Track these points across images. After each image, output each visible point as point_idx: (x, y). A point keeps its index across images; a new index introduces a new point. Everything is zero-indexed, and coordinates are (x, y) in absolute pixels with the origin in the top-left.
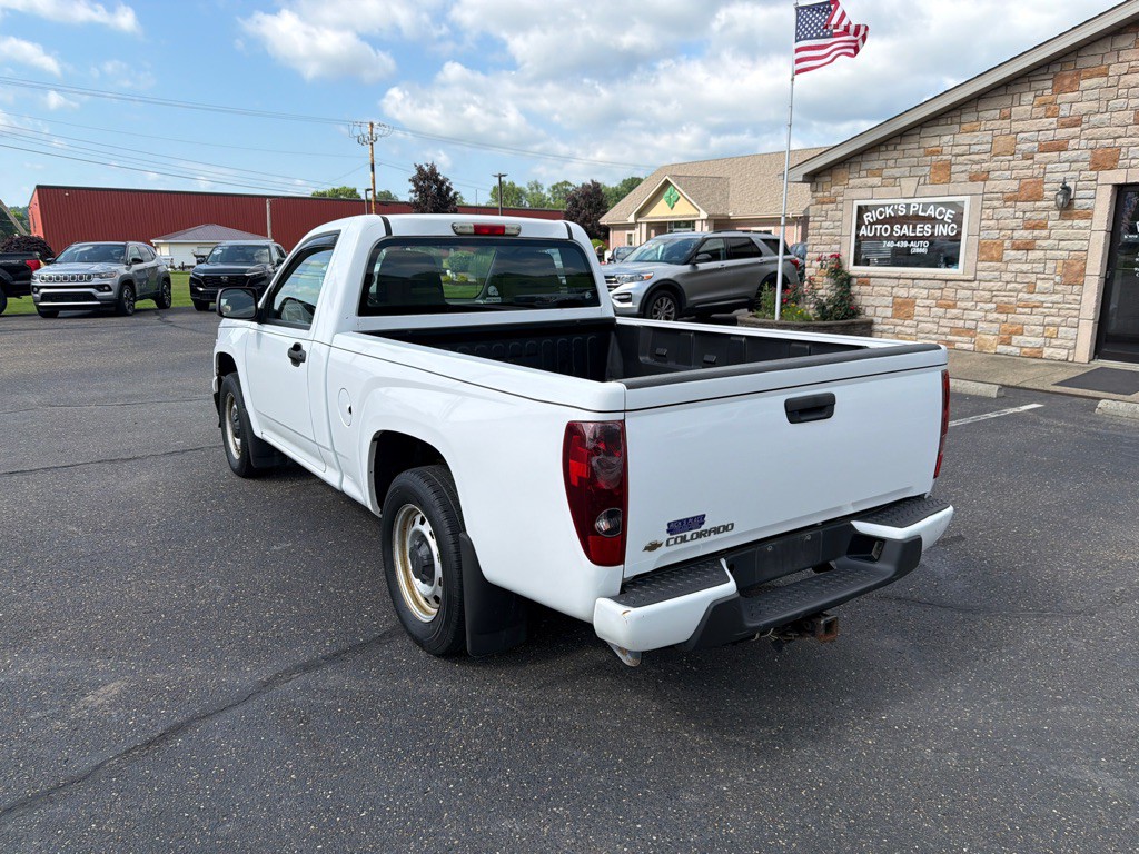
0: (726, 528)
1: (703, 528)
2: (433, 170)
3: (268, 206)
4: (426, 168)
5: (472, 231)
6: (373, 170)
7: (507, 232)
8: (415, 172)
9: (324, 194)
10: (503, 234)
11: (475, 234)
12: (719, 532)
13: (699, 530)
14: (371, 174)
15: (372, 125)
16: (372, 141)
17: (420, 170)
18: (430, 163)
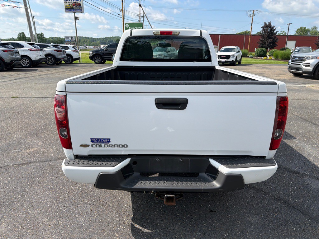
0: (123, 146)
1: (110, 143)
2: (270, 23)
3: (220, 37)
4: (268, 23)
5: (160, 34)
6: (252, 25)
7: (173, 34)
8: (263, 25)
9: (240, 33)
10: (172, 35)
11: (161, 34)
12: (119, 147)
13: (108, 144)
14: (251, 26)
15: (254, 11)
16: (253, 16)
17: (265, 24)
18: (269, 22)
